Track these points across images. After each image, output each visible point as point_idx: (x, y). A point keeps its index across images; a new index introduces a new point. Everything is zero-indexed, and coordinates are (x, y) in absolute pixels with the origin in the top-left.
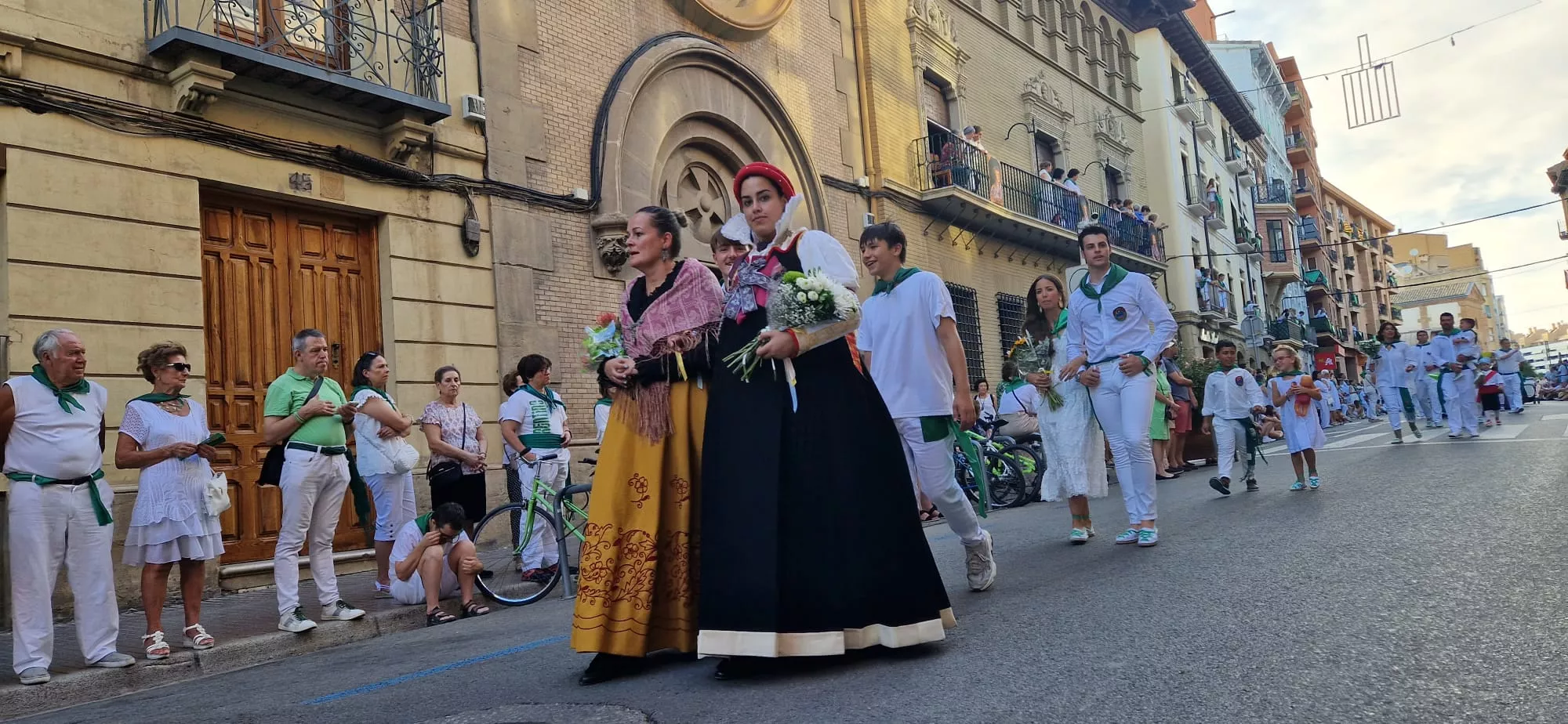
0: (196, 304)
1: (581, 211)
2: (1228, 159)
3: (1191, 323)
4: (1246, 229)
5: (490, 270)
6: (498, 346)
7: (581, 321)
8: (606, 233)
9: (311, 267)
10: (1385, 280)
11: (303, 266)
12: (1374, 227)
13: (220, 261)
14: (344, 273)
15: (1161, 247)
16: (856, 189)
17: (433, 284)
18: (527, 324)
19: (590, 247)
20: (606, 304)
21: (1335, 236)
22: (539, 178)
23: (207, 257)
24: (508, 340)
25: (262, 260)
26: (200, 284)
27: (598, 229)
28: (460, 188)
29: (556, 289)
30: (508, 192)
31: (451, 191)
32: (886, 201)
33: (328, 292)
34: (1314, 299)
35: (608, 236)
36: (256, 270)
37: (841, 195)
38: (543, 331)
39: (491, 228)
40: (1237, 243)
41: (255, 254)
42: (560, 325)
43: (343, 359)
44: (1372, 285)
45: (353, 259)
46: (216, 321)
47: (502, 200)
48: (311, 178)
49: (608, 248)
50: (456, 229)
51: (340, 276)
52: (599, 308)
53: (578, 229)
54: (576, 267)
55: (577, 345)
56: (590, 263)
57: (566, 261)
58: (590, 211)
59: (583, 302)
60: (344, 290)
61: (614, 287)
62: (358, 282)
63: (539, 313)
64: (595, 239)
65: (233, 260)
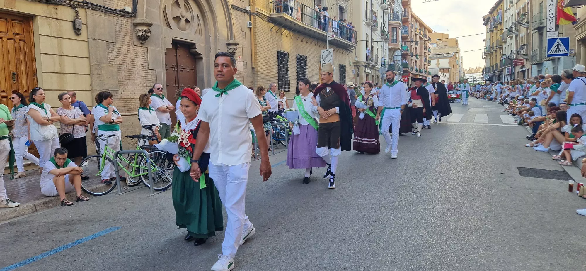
1: (128, 17)
2: (381, 4)
3: (363, 65)
4: (385, 31)
5: (87, 41)
6: (91, 74)
7: (128, 64)
8: (139, 27)
9: (1, 38)
10: (427, 50)
12: (426, 30)
14: (17, 41)
15: (355, 37)
16: (246, 12)
17: (60, 46)
18: (104, 65)
19: (132, 32)
20: (139, 57)
21: (413, 33)
22: (109, 1)
24: (95, 72)
27: (136, 25)
28: (73, 5)
29: (117, 50)
30: (95, 7)
31: (67, 6)
32: (257, 17)
33: (10, 51)
34: (404, 56)
35: (140, 28)
37: (239, 13)
38: (111, 68)
39: (86, 23)
40: (381, 35)
42: (119, 65)
43: (18, 79)
44: (423, 51)
45: (21, 35)
47: (92, 11)
49: (140, 34)
50: (70, 23)
51: (15, 42)
52: (136, 59)
53: (127, 25)
54: (126, 41)
55: (126, 74)
56: (132, 39)
57: (121, 38)
58: (132, 17)
59: (129, 56)
60: (17, 48)
61: (142, 49)
62: (24, 45)
63: (109, 60)
64: (134, 29)
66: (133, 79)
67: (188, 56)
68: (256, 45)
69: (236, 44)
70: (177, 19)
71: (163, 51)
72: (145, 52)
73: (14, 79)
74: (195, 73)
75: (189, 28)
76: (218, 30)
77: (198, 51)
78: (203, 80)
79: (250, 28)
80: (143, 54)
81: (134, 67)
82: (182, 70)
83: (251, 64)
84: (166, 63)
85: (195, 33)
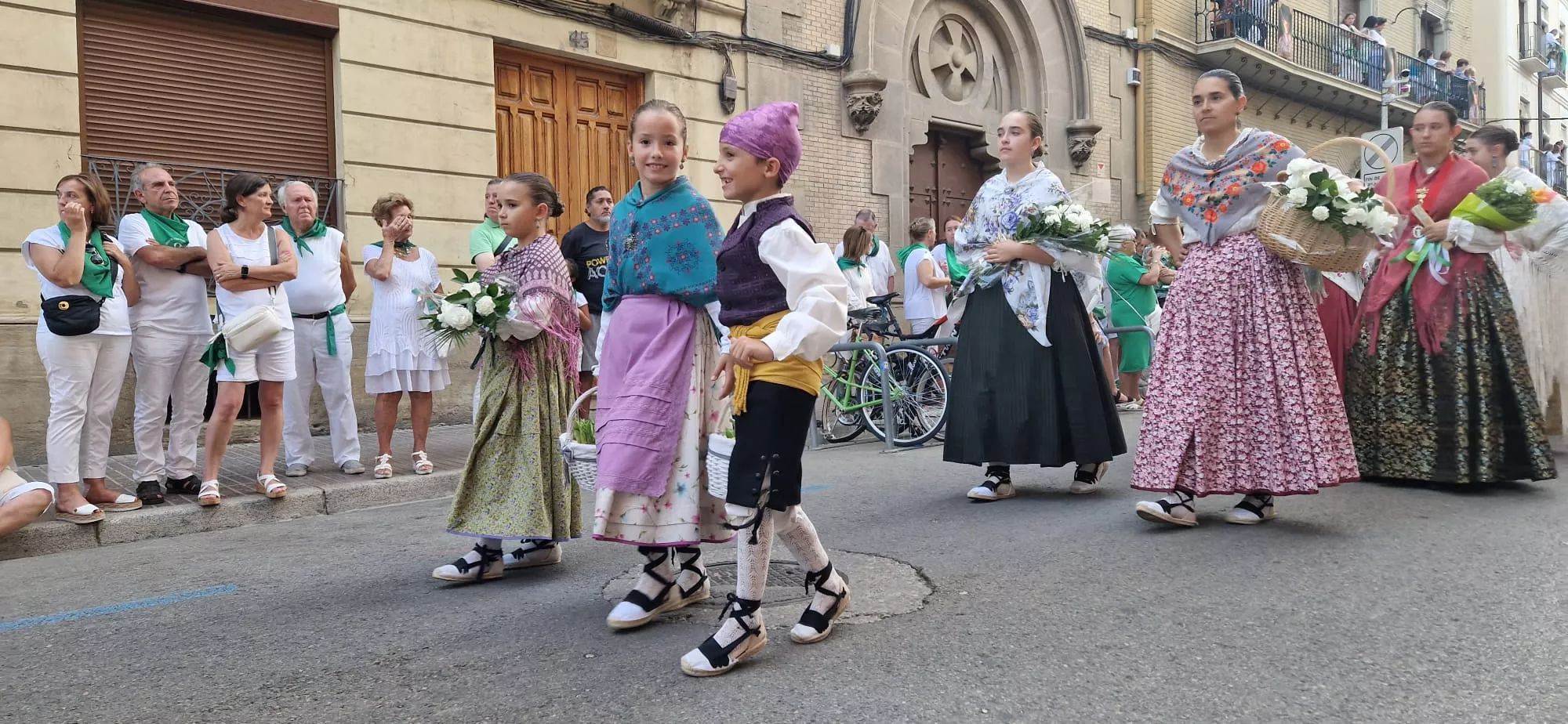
0: (492, 155)
1: (832, 68)
7: (827, 181)
8: (856, 91)
9: (586, 123)
11: (580, 122)
13: (510, 115)
14: (614, 128)
15: (1483, 109)
16: (1123, 42)
19: (839, 105)
20: (852, 164)
22: (794, 34)
23: (499, 111)
26: (494, 136)
27: (848, 87)
28: (720, 45)
30: (764, 48)
31: (711, 48)
32: (1155, 56)
33: (600, 146)
35: (858, 93)
36: (540, 124)
37: (1105, 48)
39: (746, 85)
41: (539, 109)
42: (807, 183)
45: (621, 115)
47: (759, 58)
48: (589, 36)
49: (857, 107)
50: (715, 86)
51: (611, 131)
52: (844, 168)
53: (829, 87)
54: (825, 126)
55: (821, 205)
56: (839, 121)
57: (817, 120)
58: (841, 68)
59: (831, 161)
60: (614, 145)
61: (860, 146)
64: (845, 97)
65: (521, 114)
66: (836, 216)
67: (963, 166)
68: (1149, 134)
69: (1094, 130)
70: (942, 72)
71: (907, 149)
72: (867, 152)
75: (971, 92)
76: (1046, 95)
79: (1134, 88)
80: (860, 156)
81: (840, 187)
82: (949, 201)
83: (1133, 184)
84: (910, 183)
85: (986, 106)
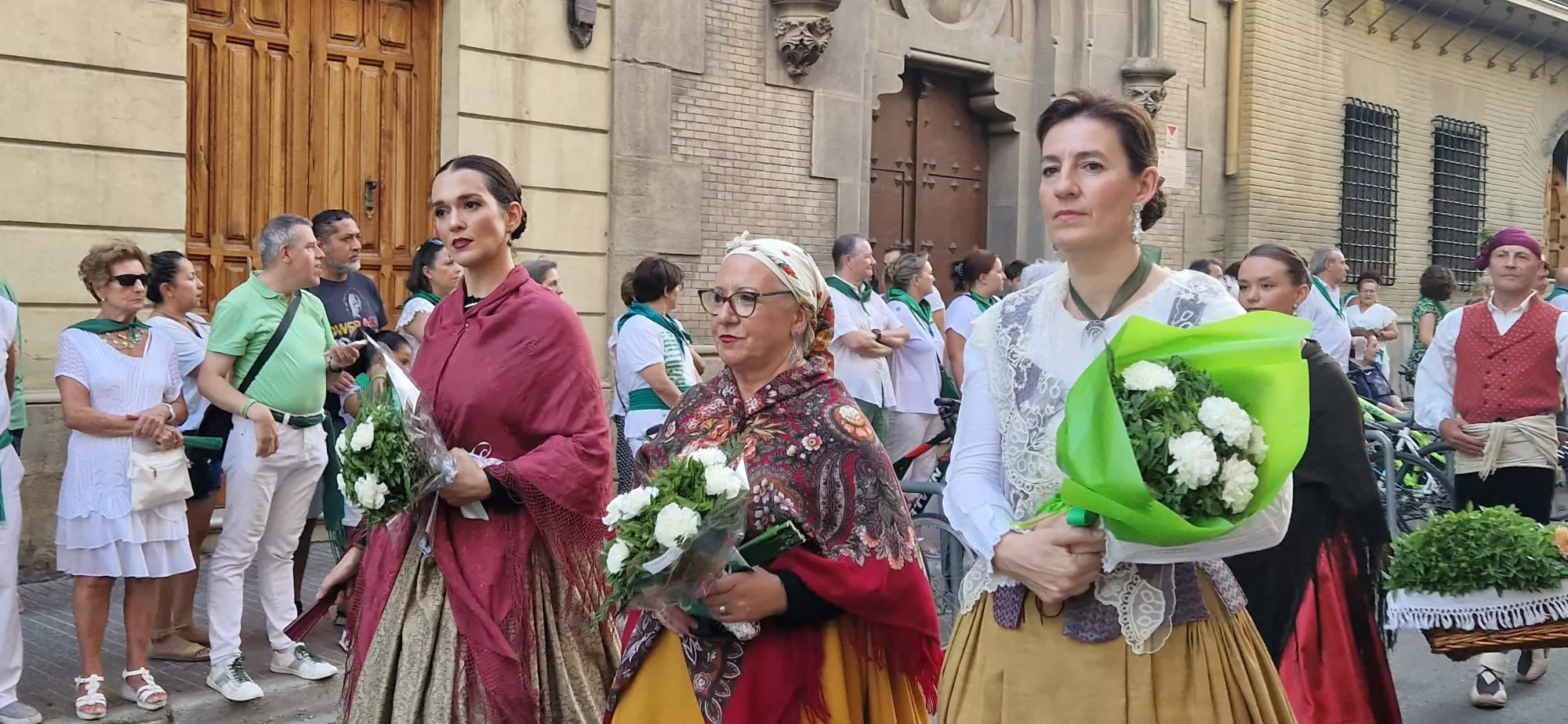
0: (178, 117)
5: (606, 70)
6: (610, 194)
7: (738, 156)
8: (791, 13)
9: (342, 59)
11: (332, 57)
13: (211, 46)
14: (390, 68)
17: (520, 92)
18: (659, 159)
19: (763, 33)
20: (780, 129)
23: (193, 39)
24: (625, 185)
25: (272, 46)
26: (182, 87)
27: (777, 5)
29: (704, 103)
35: (793, 17)
36: (263, 61)
38: (679, 171)
39: (613, 1)
41: (263, 36)
42: (707, 161)
43: (380, 204)
45: (402, 46)
46: (202, 141)
49: (792, 38)
50: (561, 3)
51: (383, 73)
52: (768, 135)
54: (738, 67)
55: (729, 196)
56: (761, 60)
57: (723, 57)
59: (745, 125)
60: (388, 96)
61: (793, 100)
62: (409, 83)
63: (676, 142)
64: (772, 21)
65: (229, 45)
67: (957, 123)
68: (1248, 79)
69: (1164, 75)
71: (869, 102)
72: (804, 109)
73: (368, 204)
74: (982, 193)
75: (974, 8)
76: (1090, 16)
77: (1002, 103)
78: (1011, 225)
79: (1228, 6)
80: (794, 116)
82: (932, 180)
83: (1219, 158)
84: (872, 154)
85: (997, 31)
